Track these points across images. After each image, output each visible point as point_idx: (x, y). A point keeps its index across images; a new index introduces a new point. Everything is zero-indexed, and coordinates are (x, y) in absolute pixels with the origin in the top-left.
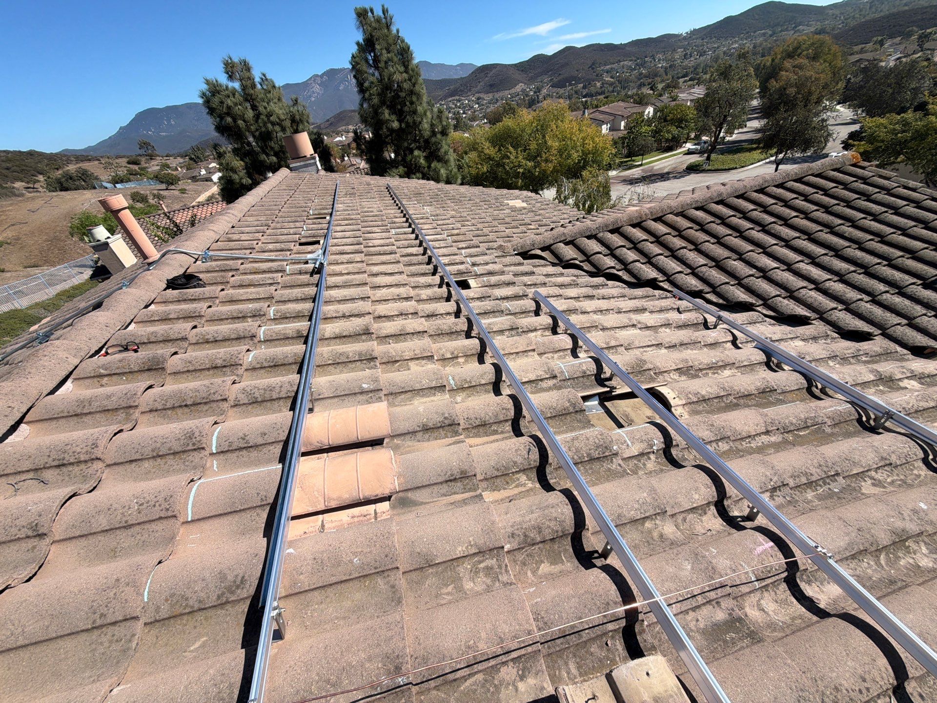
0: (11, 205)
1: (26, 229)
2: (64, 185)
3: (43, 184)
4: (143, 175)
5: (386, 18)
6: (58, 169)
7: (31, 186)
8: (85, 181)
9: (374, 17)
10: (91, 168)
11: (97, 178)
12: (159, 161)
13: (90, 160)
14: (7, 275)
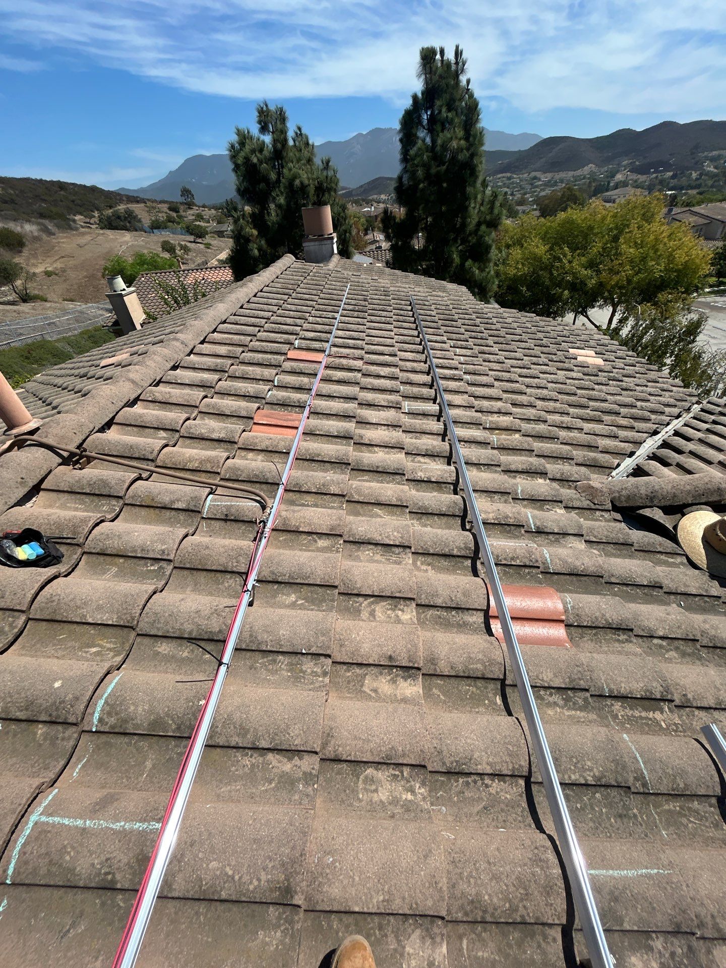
0: (66, 237)
3: (97, 220)
4: (178, 223)
5: (457, 63)
6: (111, 207)
7: (88, 220)
8: (129, 222)
9: (442, 61)
10: (137, 209)
11: (140, 221)
12: (195, 211)
13: (138, 202)
14: (48, 305)
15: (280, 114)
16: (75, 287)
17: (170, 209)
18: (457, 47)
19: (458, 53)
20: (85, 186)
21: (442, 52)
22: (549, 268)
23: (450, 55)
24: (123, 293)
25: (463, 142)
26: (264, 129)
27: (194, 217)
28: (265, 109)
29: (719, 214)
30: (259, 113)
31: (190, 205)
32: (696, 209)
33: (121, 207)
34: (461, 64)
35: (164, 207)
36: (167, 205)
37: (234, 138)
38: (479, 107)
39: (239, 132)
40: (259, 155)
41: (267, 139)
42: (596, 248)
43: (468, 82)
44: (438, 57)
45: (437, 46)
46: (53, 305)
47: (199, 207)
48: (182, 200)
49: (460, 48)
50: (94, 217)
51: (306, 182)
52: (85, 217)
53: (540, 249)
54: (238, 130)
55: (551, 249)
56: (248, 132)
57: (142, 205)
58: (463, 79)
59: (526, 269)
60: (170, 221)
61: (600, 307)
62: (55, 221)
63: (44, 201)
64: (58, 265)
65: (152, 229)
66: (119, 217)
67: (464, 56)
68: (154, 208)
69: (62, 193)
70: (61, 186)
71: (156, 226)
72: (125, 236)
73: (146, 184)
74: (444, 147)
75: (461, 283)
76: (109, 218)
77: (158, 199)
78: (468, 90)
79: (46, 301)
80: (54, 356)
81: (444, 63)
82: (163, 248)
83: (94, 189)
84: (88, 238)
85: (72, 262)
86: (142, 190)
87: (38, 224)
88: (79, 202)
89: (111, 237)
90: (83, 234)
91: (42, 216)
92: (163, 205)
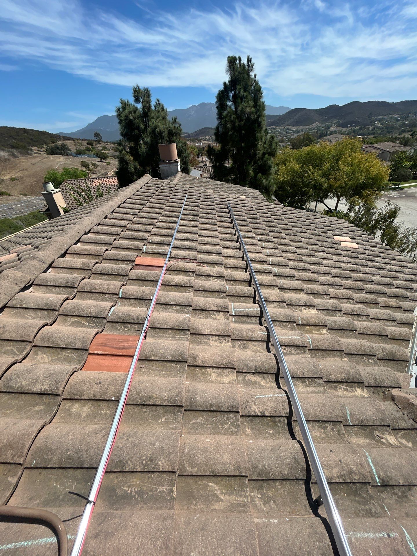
3: (45, 150)
4: (92, 151)
5: (248, 66)
6: (53, 142)
7: (40, 149)
8: (64, 151)
9: (240, 64)
10: (69, 144)
11: (70, 150)
12: (102, 145)
13: (69, 140)
14: (10, 197)
15: (147, 92)
16: (28, 187)
17: (88, 144)
18: (248, 57)
19: (249, 60)
20: (39, 131)
21: (240, 59)
22: (301, 177)
23: (244, 61)
24: (52, 192)
25: (253, 109)
26: (137, 100)
27: (101, 148)
28: (137, 89)
29: (388, 148)
30: (134, 91)
31: (99, 142)
32: (375, 145)
33: (60, 143)
34: (251, 66)
35: (85, 143)
37: (119, 105)
38: (262, 89)
39: (122, 102)
40: (133, 114)
41: (139, 106)
42: (327, 166)
43: (255, 76)
44: (238, 62)
45: (237, 56)
46: (14, 198)
47: (104, 142)
48: (95, 139)
49: (250, 57)
50: (44, 148)
51: (162, 130)
52: (39, 148)
53: (297, 167)
54: (122, 101)
55: (302, 166)
56: (128, 102)
57: (72, 141)
58: (252, 74)
59: (289, 177)
60: (87, 150)
61: (331, 198)
62: (20, 150)
63: (15, 139)
64: (19, 175)
65: (77, 154)
66: (58, 148)
67: (253, 62)
68: (79, 143)
69: (25, 134)
70: (25, 131)
71: (79, 153)
72: (60, 158)
73: (74, 130)
74: (243, 111)
75: (255, 188)
76: (52, 148)
77: (81, 138)
78: (255, 80)
79: (9, 195)
80: (11, 228)
81: (241, 65)
82: (82, 165)
83: (44, 133)
84: (38, 159)
85: (27, 173)
86: (73, 134)
88: (34, 139)
89: (52, 159)
90: (36, 157)
91: (13, 147)
92: (84, 142)
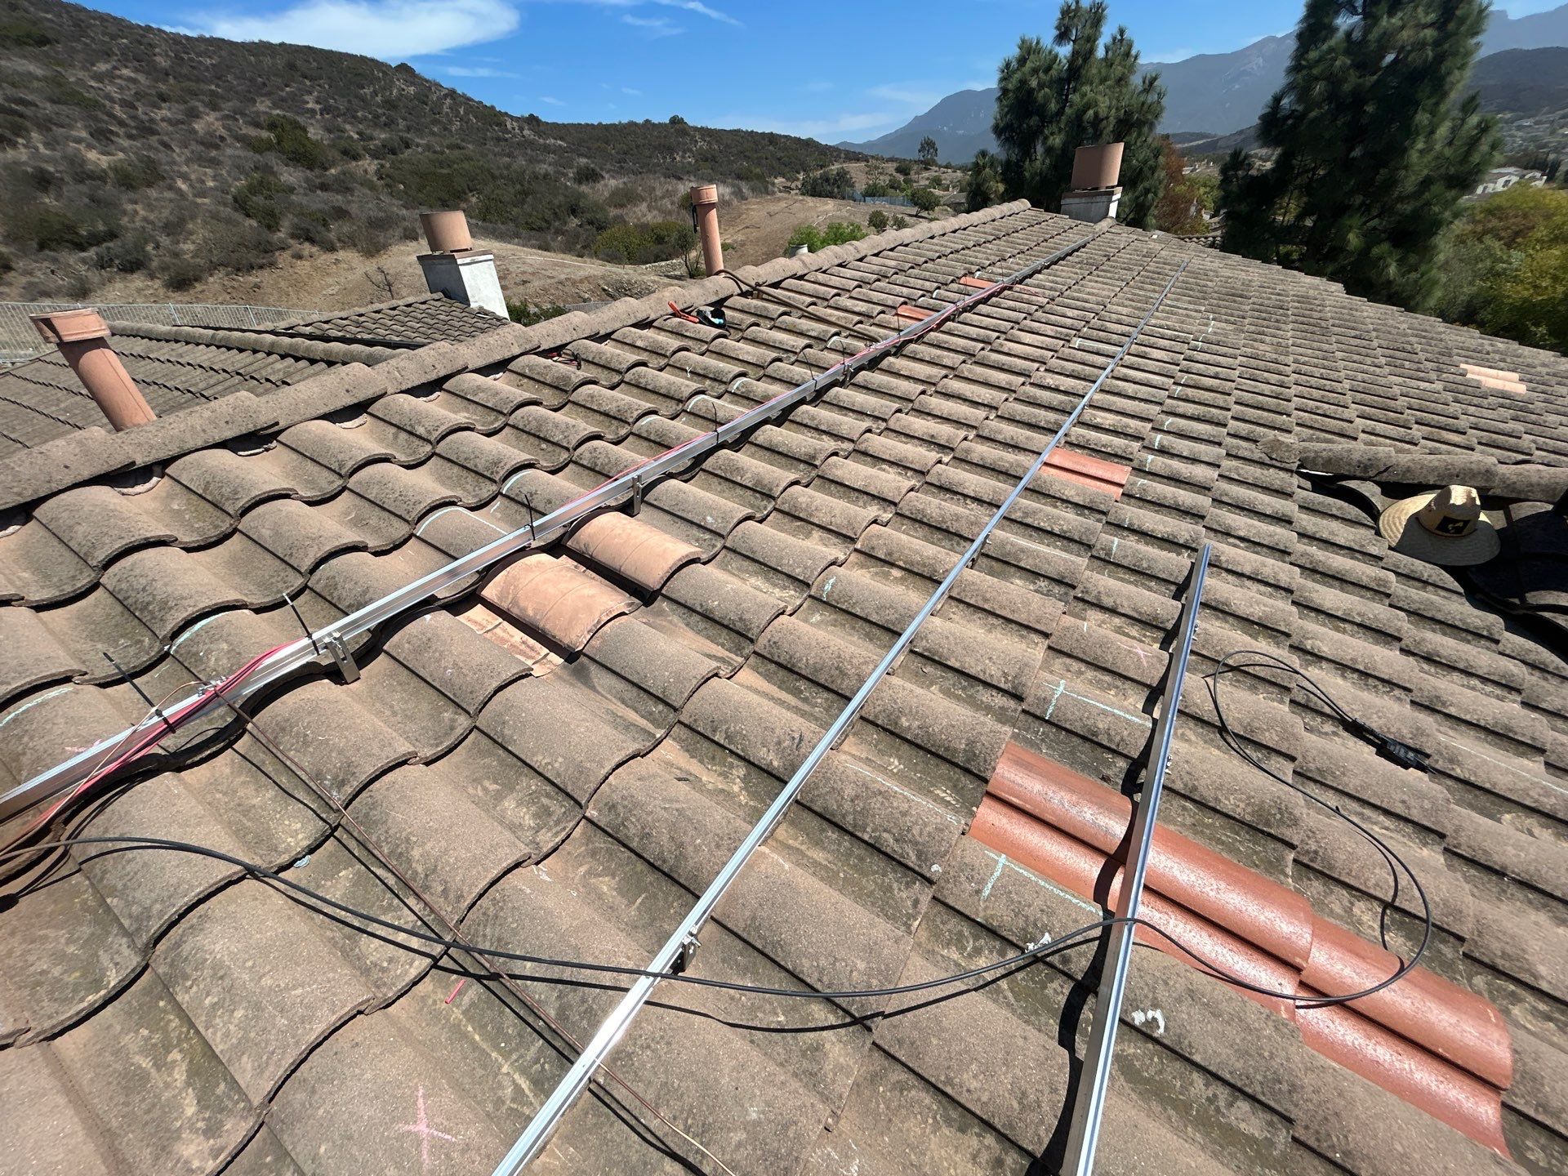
0: (758, 203)
1: (755, 234)
2: (815, 190)
3: (799, 184)
4: (902, 190)
6: (822, 167)
7: (789, 184)
8: (838, 187)
10: (856, 170)
11: (852, 186)
12: (933, 172)
13: (858, 160)
17: (898, 170)
20: (799, 139)
27: (927, 183)
31: (926, 165)
33: (835, 167)
35: (891, 167)
36: (895, 165)
47: (940, 167)
48: (917, 156)
50: (798, 179)
52: (788, 180)
57: (863, 164)
60: (892, 187)
62: (752, 183)
63: (747, 158)
64: (740, 237)
65: (864, 196)
66: (827, 180)
68: (876, 168)
69: (771, 148)
70: (772, 138)
71: (872, 192)
72: (827, 204)
73: (876, 136)
76: (815, 180)
77: (886, 156)
82: (871, 221)
83: (809, 144)
84: (783, 204)
86: (870, 145)
87: (733, 186)
88: (785, 160)
89: (811, 204)
90: (779, 200)
91: (739, 177)
92: (889, 165)
